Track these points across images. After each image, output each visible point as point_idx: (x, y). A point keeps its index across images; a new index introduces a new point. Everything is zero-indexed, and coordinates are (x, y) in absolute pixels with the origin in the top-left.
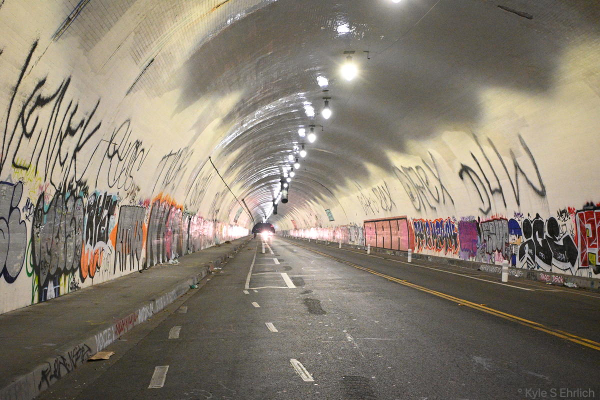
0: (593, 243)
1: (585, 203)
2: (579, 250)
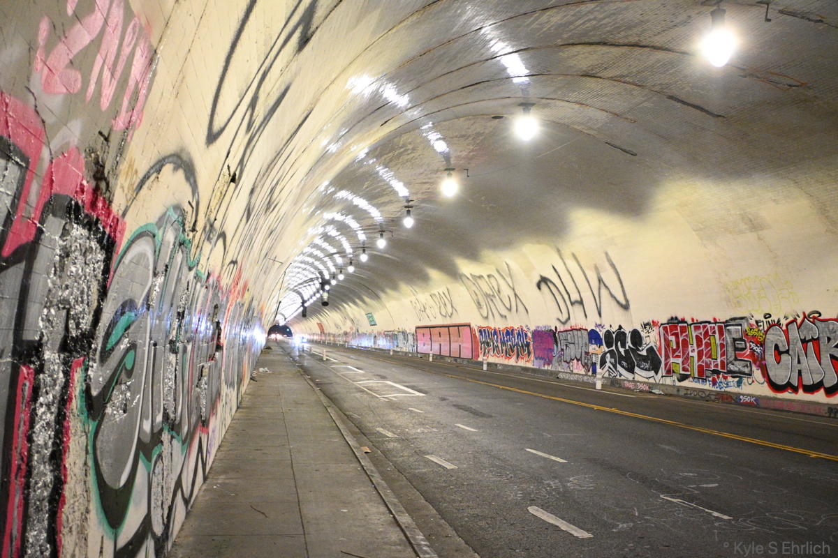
0: (676, 354)
1: (669, 317)
2: (663, 359)
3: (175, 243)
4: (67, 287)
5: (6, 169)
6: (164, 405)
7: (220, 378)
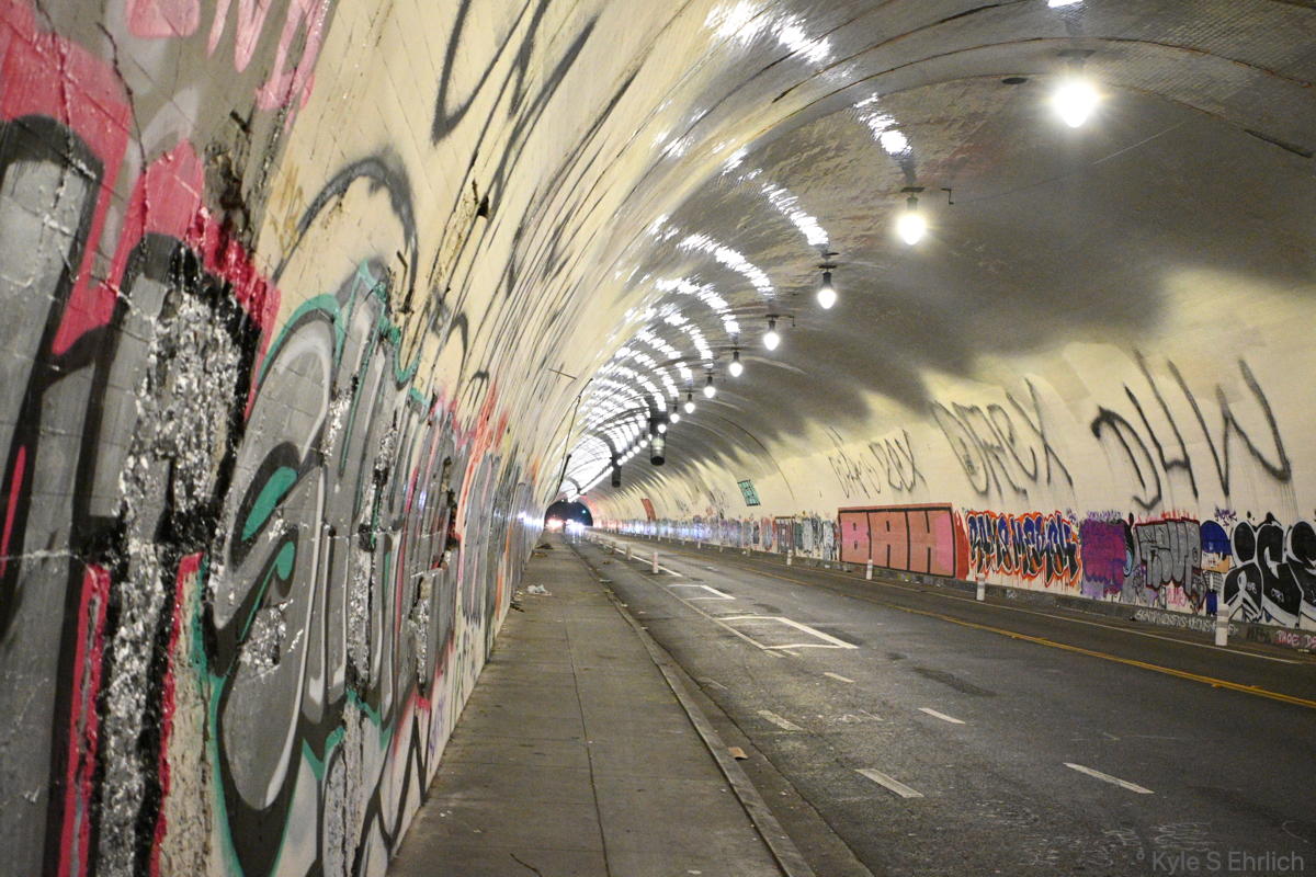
3: (371, 333)
4: (171, 416)
5: (61, 184)
6: (348, 651)
7: (453, 601)
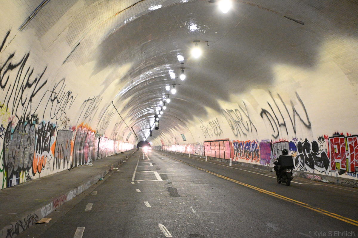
0: (338, 157)
1: (334, 133)
2: (330, 160)
